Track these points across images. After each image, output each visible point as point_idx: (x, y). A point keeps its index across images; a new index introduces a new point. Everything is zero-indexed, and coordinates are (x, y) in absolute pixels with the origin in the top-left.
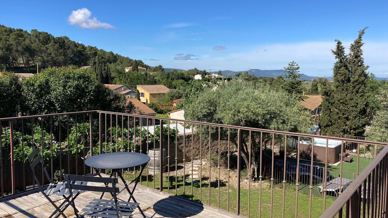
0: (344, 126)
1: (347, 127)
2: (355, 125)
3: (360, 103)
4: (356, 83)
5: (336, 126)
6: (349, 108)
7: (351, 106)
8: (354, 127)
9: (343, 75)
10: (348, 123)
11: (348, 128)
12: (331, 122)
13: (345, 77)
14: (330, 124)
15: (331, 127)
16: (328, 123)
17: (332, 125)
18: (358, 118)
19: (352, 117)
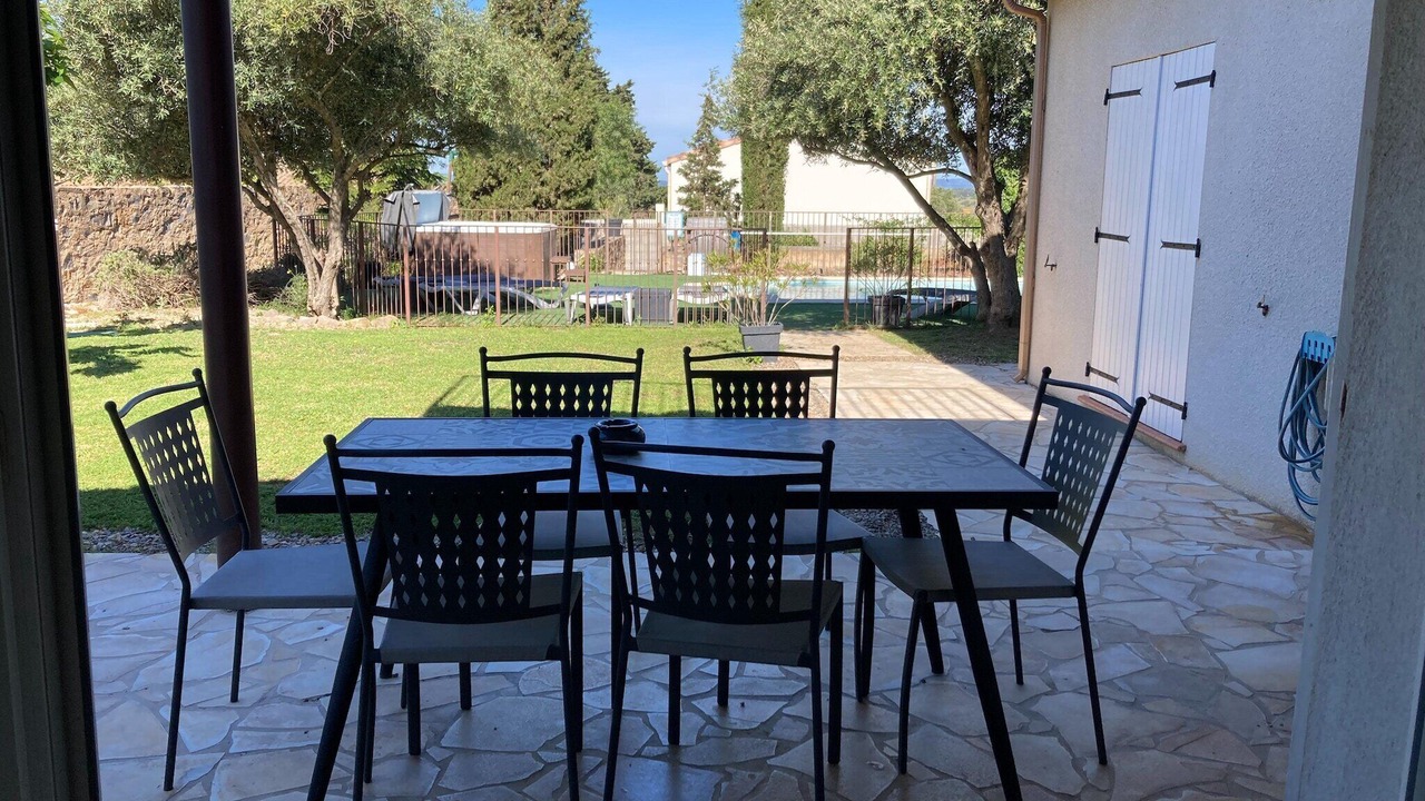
0: (536, 187)
1: (546, 189)
2: (569, 181)
3: (578, 109)
4: (560, 42)
5: (510, 187)
6: (547, 122)
7: (554, 118)
8: (568, 187)
9: (521, 13)
10: (547, 175)
11: (551, 189)
12: (495, 177)
13: (528, 18)
14: (493, 182)
15: (496, 193)
16: (485, 179)
17: (500, 183)
18: (575, 157)
19: (559, 155)
